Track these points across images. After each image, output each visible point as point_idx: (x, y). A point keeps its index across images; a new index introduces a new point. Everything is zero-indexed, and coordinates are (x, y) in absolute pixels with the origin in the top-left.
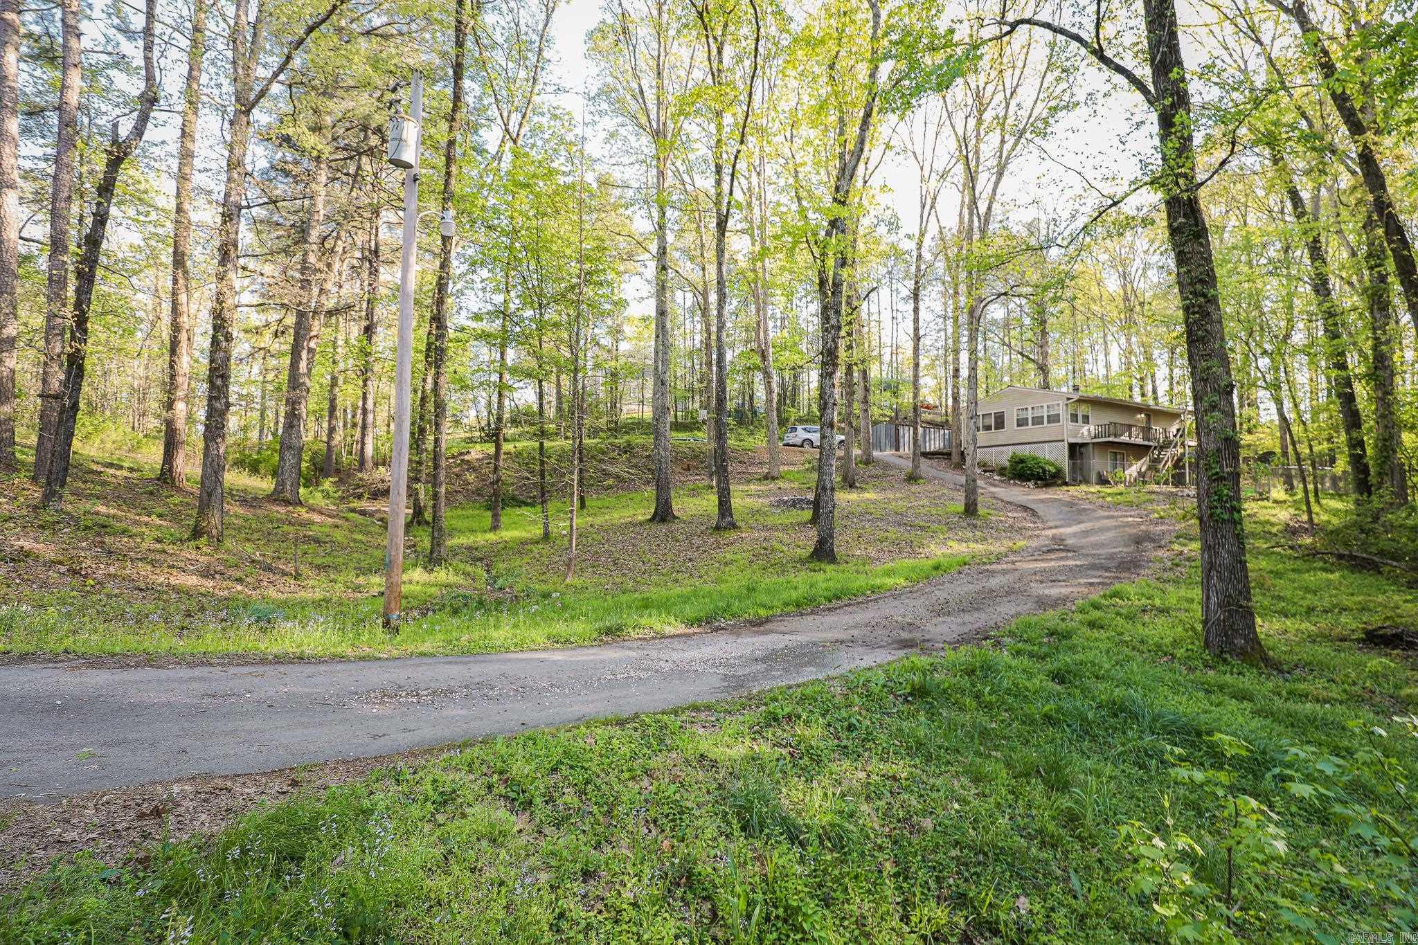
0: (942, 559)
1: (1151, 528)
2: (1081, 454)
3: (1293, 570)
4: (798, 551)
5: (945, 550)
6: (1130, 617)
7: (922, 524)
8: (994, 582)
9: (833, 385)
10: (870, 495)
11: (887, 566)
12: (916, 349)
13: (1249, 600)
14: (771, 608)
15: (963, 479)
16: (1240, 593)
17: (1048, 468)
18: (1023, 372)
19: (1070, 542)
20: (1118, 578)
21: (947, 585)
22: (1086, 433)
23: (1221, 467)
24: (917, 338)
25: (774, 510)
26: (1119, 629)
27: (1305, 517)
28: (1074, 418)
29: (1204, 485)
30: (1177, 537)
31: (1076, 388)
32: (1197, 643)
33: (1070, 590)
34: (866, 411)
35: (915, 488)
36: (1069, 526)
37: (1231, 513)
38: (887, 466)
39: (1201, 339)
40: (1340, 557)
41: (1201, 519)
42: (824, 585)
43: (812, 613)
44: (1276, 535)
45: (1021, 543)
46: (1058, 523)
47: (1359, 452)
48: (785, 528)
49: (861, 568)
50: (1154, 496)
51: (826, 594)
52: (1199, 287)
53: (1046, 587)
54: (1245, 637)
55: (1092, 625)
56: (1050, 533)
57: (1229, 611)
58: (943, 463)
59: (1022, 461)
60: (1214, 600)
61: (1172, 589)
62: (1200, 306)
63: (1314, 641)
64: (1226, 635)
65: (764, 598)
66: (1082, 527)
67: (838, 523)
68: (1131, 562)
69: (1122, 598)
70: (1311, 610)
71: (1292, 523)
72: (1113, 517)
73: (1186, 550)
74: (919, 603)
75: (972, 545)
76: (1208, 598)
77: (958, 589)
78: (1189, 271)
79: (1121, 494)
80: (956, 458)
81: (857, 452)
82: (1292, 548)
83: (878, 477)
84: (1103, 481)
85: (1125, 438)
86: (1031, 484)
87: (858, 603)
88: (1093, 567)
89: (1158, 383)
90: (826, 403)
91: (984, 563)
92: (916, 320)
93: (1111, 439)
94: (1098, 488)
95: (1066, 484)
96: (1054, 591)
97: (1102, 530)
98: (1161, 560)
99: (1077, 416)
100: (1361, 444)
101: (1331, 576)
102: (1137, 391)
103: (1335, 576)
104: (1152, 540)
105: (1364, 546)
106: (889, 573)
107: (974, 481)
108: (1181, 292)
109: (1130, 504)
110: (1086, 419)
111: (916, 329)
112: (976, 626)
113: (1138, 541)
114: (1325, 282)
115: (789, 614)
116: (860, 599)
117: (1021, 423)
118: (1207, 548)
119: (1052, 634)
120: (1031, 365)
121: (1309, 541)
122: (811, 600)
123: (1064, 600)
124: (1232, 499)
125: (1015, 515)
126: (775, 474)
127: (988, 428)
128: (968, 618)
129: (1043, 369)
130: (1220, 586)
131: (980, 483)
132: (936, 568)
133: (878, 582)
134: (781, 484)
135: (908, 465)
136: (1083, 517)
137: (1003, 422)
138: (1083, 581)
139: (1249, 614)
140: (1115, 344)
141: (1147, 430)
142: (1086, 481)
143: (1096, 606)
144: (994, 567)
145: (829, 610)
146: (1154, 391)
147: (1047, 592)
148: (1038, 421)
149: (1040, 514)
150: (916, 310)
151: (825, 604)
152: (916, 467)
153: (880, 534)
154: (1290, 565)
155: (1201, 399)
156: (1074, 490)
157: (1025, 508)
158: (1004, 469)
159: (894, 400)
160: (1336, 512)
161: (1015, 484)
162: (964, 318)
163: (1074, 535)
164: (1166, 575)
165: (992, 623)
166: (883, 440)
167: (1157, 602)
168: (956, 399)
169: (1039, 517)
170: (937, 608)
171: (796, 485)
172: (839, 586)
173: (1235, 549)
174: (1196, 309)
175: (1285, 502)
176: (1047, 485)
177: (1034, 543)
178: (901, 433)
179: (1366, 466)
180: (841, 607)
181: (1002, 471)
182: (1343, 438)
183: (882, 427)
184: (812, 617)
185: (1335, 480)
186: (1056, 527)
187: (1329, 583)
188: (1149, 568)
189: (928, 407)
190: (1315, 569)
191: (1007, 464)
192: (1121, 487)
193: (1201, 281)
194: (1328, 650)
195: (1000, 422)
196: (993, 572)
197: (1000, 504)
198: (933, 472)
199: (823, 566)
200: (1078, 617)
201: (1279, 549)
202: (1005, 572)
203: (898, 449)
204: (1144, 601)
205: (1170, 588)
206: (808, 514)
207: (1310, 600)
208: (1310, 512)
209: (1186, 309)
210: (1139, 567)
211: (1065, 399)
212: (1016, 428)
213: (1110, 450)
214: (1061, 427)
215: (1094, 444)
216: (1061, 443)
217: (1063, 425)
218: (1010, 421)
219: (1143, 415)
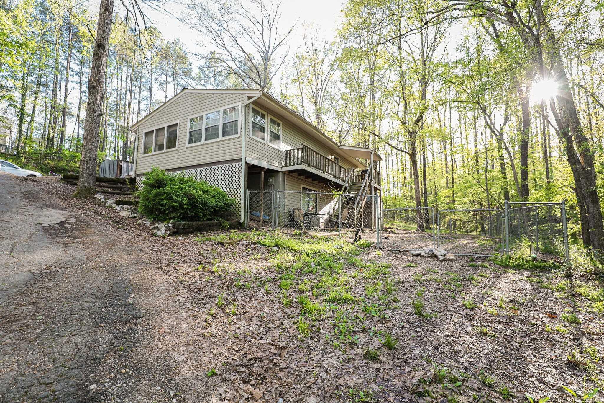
2: (270, 186)
28: (259, 132)
84: (294, 223)
85: (318, 170)
86: (164, 226)
93: (305, 167)
110: (276, 141)
117: (194, 137)
137: (175, 139)
148: (212, 133)
178: (124, 170)
195: (172, 140)
211: (246, 98)
212: (188, 145)
213: (303, 186)
214: (239, 140)
215: (284, 173)
216: (237, 164)
217: (241, 137)
218: (183, 137)
219: (333, 157)
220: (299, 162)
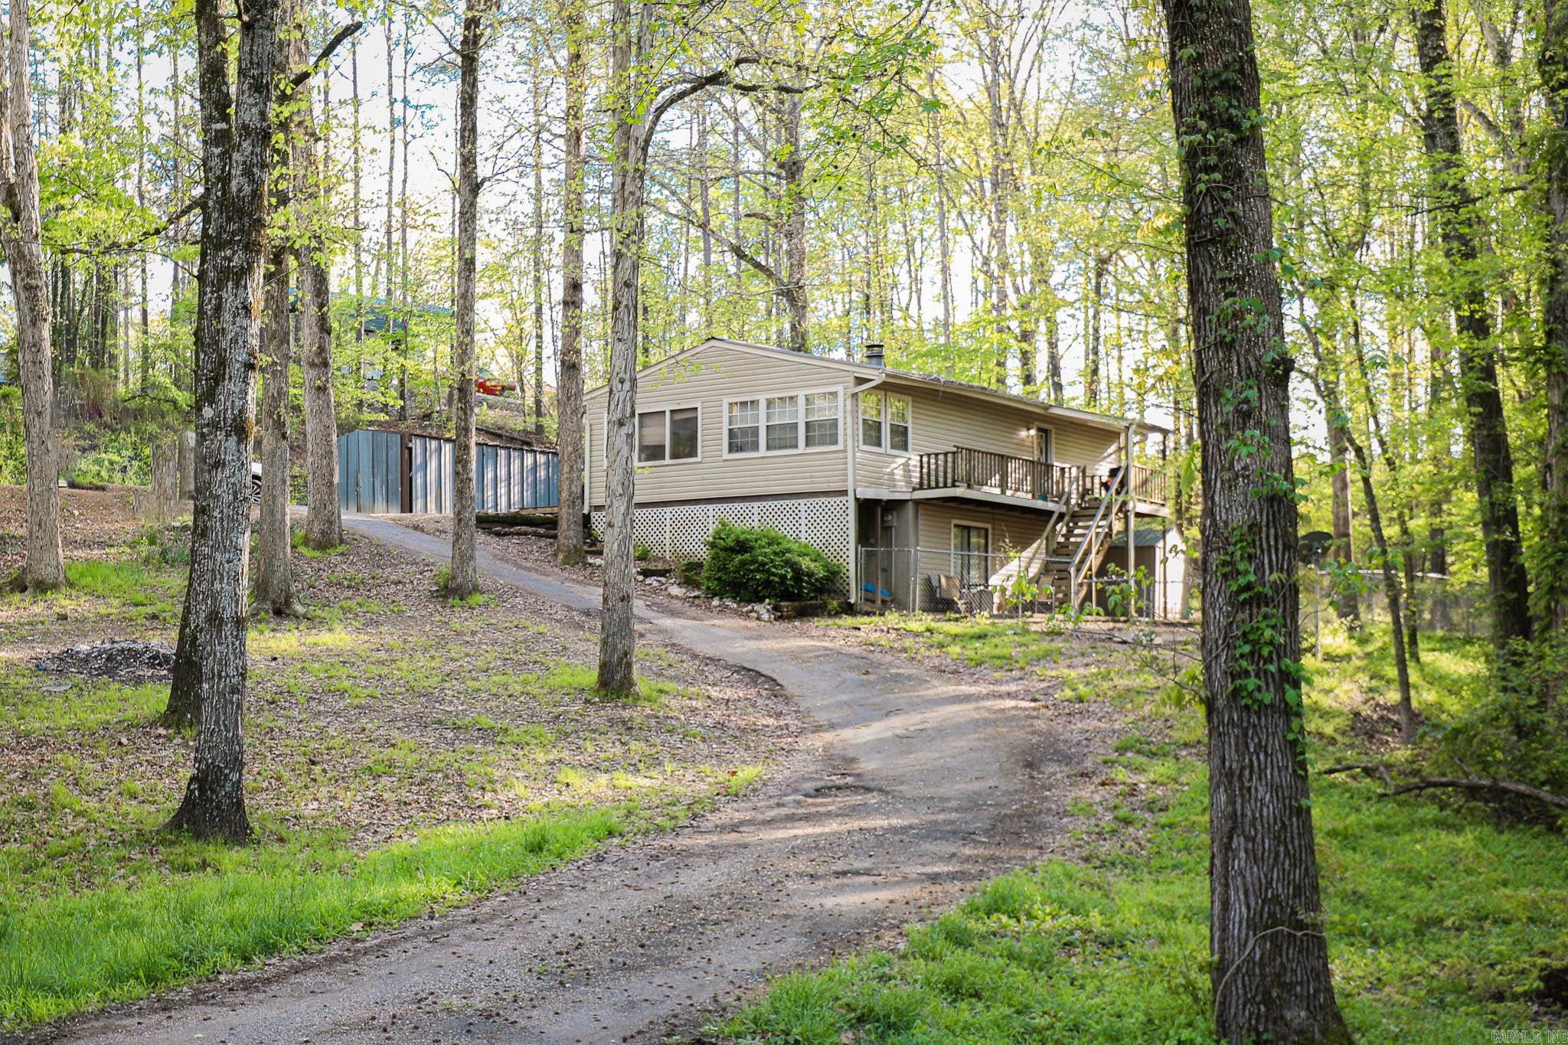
0: (547, 822)
1: (1059, 726)
2: (887, 529)
3: (1379, 828)
4: (131, 808)
5: (551, 796)
6: (1039, 964)
7: (486, 721)
8: (695, 881)
9: (247, 309)
10: (338, 638)
11: (400, 847)
12: (468, 216)
13: (1315, 907)
14: (70, 992)
15: (594, 596)
16: (1298, 890)
17: (806, 563)
18: (739, 302)
19: (868, 765)
20: (995, 859)
21: (570, 896)
22: (899, 473)
23: (1260, 568)
24: (470, 186)
25: (49, 683)
26: (1017, 998)
27: (1393, 696)
28: (872, 432)
29: (1219, 617)
30: (1122, 750)
31: (875, 353)
32: (1200, 1021)
33: (885, 895)
34: (322, 390)
35: (459, 619)
36: (865, 721)
37: (1280, 690)
38: (380, 554)
39: (1221, 238)
40: (1473, 791)
41: (1210, 704)
42: (226, 911)
43: (197, 999)
44: (1333, 741)
45: (748, 773)
46: (835, 717)
47: (1508, 535)
48: (86, 740)
49: (324, 857)
50: (1059, 644)
51: (233, 938)
52: (1220, 100)
53: (824, 892)
54: (1308, 1002)
55: (955, 989)
56: (818, 741)
57: (1273, 938)
58: (535, 548)
59: (742, 546)
60: (1239, 911)
61: (1122, 884)
62: (1222, 153)
63: (1442, 1005)
64: (1267, 1000)
65: (39, 962)
66: (897, 724)
67: (252, 724)
68: (1020, 815)
69: (1013, 915)
70: (1426, 926)
71: (1366, 711)
72: (967, 698)
73: (1142, 781)
74: (501, 950)
75: (623, 779)
76: (1226, 905)
77: (604, 907)
78: (1199, 59)
79: (981, 637)
80: (569, 533)
81: (295, 511)
82: (1368, 772)
83: (354, 587)
84: (939, 604)
85: (991, 491)
86: (763, 609)
87: (331, 961)
88: (933, 832)
89: (1062, 347)
90: (222, 363)
91: (661, 830)
92: (468, 133)
93: (961, 491)
94: (928, 620)
95: (850, 609)
96: (852, 901)
97: (942, 732)
98: (1088, 811)
99: (878, 426)
100: (1510, 517)
101: (1458, 841)
102: (1013, 364)
103: (1465, 841)
104: (1066, 759)
105: (1522, 765)
106: (409, 867)
107: (625, 599)
108: (1178, 111)
109: (1007, 663)
110: (901, 439)
111: (468, 161)
112: (664, 1010)
113: (1031, 762)
114: (1450, 118)
115: (125, 1009)
116: (334, 950)
117: (741, 441)
118: (1226, 778)
119: (861, 1020)
120: (757, 285)
121: (1401, 754)
122: (190, 960)
123: (875, 923)
124: (1280, 651)
125: (729, 693)
126: (47, 573)
127: (653, 453)
128: (638, 986)
129: (792, 296)
130: (1253, 874)
131: (638, 606)
132: (536, 848)
133: (380, 893)
134: (64, 602)
135: (439, 552)
136: (898, 697)
137: (693, 439)
138: (914, 870)
139: (1315, 946)
140: (965, 240)
141: (1041, 469)
142: (895, 601)
143: (959, 939)
144: (682, 842)
145: (247, 986)
146: (1055, 370)
147: (829, 902)
148: (781, 437)
149: (791, 688)
150: (468, 103)
151: (235, 971)
152: (464, 557)
153: (375, 754)
154: (1371, 814)
155: (1218, 395)
156: (871, 628)
157: (752, 675)
158: (695, 566)
159: (396, 361)
160: (1453, 687)
161: (723, 610)
162: (599, 140)
163: (878, 747)
164: (1107, 848)
165: (704, 998)
166: (365, 480)
167: (1096, 920)
168: (570, 368)
169: (787, 700)
170: (556, 963)
171: (113, 607)
172: (268, 912)
173: (1287, 779)
174: (1213, 159)
175: (1347, 657)
176: (804, 613)
177: (783, 770)
178: (418, 460)
179: (1521, 570)
180: (280, 978)
181: (690, 574)
182: (1468, 500)
183: (362, 438)
184: (199, 1010)
185: (1444, 603)
186: (832, 726)
187: (1454, 859)
188: (1063, 830)
189: (489, 391)
190: (1423, 824)
191: (703, 554)
192: (982, 621)
193: (1227, 87)
194: (1473, 1023)
195: (685, 442)
196: (686, 854)
197: (690, 666)
198: (508, 575)
199: (211, 852)
200: (919, 968)
201: (1341, 777)
202: (716, 854)
203: (407, 506)
204: (1067, 920)
205: (1120, 883)
206: (156, 696)
207: (1423, 901)
208: (1405, 685)
209: (1191, 158)
210: (1040, 828)
211: (852, 380)
212: (726, 455)
213: (955, 521)
214: (841, 455)
215: (917, 503)
216: (838, 500)
217: (845, 451)
218: (712, 436)
219: (1033, 432)
220: (949, 481)
